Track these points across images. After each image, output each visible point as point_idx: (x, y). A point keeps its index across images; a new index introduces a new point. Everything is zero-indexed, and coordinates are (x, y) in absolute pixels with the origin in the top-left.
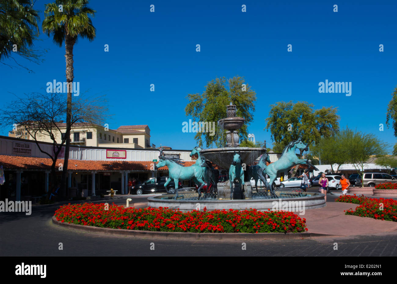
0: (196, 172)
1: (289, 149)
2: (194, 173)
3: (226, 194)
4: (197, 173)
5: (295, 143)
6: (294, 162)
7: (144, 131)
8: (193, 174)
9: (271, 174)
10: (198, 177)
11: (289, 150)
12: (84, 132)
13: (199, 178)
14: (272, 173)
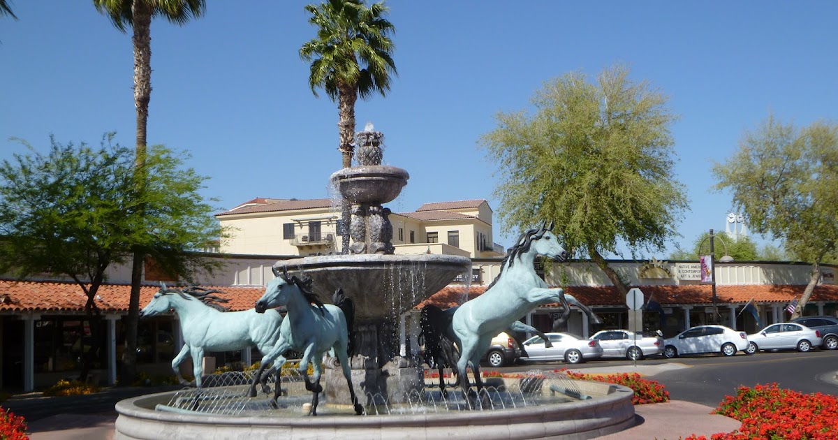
0: (255, 328)
1: (516, 256)
2: (248, 330)
3: (336, 390)
4: (257, 329)
5: (533, 239)
6: (524, 297)
7: (475, 214)
8: (247, 332)
9: (462, 334)
10: (258, 342)
11: (516, 259)
12: (329, 221)
13: (263, 346)
14: (466, 331)
